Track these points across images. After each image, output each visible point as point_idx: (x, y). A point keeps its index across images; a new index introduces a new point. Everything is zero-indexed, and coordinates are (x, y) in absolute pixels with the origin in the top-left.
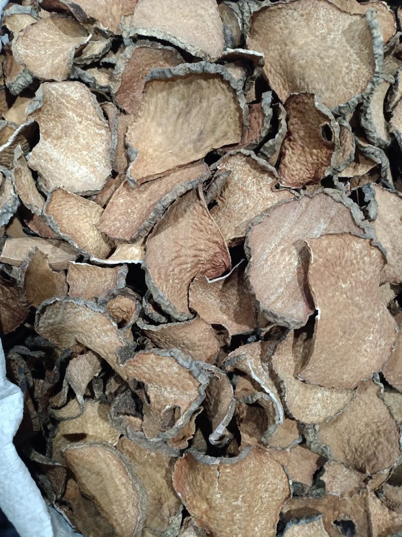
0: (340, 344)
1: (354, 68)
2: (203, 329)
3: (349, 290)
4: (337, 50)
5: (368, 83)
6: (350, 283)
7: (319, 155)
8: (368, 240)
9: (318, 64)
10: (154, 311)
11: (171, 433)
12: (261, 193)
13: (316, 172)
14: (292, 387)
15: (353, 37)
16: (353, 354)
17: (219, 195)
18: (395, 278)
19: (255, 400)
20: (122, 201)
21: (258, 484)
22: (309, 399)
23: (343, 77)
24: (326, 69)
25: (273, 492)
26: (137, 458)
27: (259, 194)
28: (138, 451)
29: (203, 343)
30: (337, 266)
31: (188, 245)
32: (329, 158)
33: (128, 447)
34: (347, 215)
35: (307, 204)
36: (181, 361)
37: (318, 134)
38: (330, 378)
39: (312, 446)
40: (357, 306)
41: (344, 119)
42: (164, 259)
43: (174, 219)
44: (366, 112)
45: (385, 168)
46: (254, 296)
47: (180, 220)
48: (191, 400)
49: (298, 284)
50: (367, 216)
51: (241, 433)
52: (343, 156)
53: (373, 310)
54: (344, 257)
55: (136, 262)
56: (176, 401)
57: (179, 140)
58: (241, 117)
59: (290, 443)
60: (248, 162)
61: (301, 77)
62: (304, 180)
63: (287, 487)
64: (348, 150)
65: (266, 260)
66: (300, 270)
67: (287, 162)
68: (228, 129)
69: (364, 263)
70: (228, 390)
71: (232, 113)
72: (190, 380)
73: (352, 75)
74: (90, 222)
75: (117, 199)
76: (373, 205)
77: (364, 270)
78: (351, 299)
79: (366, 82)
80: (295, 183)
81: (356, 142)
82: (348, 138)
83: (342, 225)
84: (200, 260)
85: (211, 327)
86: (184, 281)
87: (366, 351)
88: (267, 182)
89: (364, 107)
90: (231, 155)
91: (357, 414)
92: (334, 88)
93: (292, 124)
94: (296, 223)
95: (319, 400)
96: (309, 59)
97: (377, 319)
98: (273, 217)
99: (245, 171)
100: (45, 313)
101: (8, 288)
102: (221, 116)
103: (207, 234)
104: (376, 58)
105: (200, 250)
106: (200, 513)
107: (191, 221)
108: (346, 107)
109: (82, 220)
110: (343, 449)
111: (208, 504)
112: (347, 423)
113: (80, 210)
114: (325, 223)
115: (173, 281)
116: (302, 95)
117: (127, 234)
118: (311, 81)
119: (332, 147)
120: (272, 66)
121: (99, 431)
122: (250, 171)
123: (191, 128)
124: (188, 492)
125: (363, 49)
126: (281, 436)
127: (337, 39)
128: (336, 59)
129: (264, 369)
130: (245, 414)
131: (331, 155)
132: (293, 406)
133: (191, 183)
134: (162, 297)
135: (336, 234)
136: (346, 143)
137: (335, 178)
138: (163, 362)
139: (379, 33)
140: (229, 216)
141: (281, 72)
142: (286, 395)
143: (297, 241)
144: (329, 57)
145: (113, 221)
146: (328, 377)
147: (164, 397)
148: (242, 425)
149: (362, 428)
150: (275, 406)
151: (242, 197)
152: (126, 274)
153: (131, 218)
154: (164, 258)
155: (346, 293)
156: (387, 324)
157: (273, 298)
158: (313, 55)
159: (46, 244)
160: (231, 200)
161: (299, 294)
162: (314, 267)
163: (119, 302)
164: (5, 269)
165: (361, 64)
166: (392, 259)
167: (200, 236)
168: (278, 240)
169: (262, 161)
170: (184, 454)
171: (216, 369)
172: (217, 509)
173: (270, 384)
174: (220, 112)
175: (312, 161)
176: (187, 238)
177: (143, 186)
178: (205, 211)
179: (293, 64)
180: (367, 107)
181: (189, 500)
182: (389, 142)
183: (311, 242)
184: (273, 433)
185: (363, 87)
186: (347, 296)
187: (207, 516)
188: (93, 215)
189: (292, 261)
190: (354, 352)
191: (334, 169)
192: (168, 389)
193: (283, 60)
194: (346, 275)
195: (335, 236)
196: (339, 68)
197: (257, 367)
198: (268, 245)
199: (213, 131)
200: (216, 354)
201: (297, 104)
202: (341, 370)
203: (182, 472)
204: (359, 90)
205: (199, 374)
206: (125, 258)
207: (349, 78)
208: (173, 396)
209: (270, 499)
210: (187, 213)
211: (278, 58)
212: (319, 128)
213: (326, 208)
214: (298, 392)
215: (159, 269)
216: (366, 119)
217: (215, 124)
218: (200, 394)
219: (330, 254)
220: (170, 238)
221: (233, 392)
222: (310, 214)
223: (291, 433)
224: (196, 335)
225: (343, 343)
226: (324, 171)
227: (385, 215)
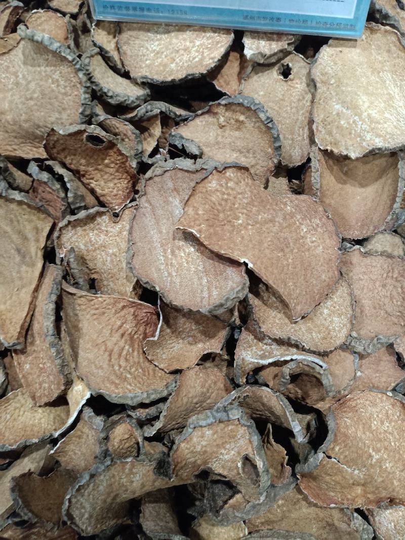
0: (290, 261)
1: (57, 77)
2: (194, 376)
3: (247, 219)
4: (33, 80)
5: (77, 75)
6: (242, 214)
7: (113, 160)
8: (214, 172)
9: (33, 105)
10: (147, 410)
11: (265, 480)
12: (111, 234)
13: (127, 172)
14: (301, 333)
15: (33, 59)
16: (307, 256)
17: (88, 271)
18: (268, 170)
19: (288, 377)
20: (28, 366)
21: (370, 426)
22: (323, 325)
23: (59, 92)
24: (42, 101)
25: (388, 417)
26: (275, 519)
27: (111, 236)
28: (269, 515)
29: (207, 385)
30: (218, 215)
31: (107, 335)
32: (120, 153)
33: (259, 521)
34: (180, 174)
35: (148, 201)
36: (203, 423)
37: (92, 149)
38: (316, 292)
39: (369, 351)
40: (266, 222)
41: (97, 115)
42: (102, 369)
43: (76, 331)
44: (105, 93)
45: (167, 109)
46: (191, 311)
47: (80, 325)
48: (247, 438)
49: (211, 261)
50: (194, 157)
51: (315, 407)
52: (130, 140)
53: (281, 210)
54: (214, 204)
55: (88, 396)
56: (239, 453)
57: (11, 275)
58: (29, 206)
59: (353, 369)
60: (74, 227)
61: (36, 127)
62: (127, 188)
63: (392, 400)
64: (127, 131)
65: (170, 274)
66: (200, 250)
67: (101, 191)
68: (33, 224)
69: (232, 189)
70: (265, 393)
71: (20, 211)
72: (228, 425)
73: (62, 83)
74: (27, 409)
75: (23, 369)
76: (187, 145)
77: (239, 194)
78: (257, 223)
79: (75, 75)
80: (125, 197)
81: (126, 120)
82: (116, 124)
83: (186, 184)
84: (130, 334)
85: (198, 367)
86: (139, 362)
87: (313, 242)
88: (105, 222)
89: (99, 91)
90: (59, 237)
91: (368, 288)
92: (63, 107)
93: (70, 164)
94: (158, 223)
95: (330, 315)
96: (25, 110)
97: (291, 211)
98: (137, 240)
99: (81, 235)
100: (75, 516)
101: (36, 528)
102: (16, 223)
103: (110, 311)
104: (60, 52)
105: (120, 327)
106: (362, 498)
107: (88, 317)
108: (85, 108)
109: (19, 416)
110: (391, 323)
111: (358, 485)
112: (370, 302)
113: (8, 411)
114: (175, 197)
115: (130, 373)
116: (48, 138)
117: (58, 384)
118: (45, 121)
119: (112, 145)
120: (10, 145)
121: (226, 536)
122: (85, 230)
123: (7, 257)
124: (335, 496)
125: (47, 57)
126: (341, 372)
127: (26, 73)
128: (40, 86)
129: (270, 345)
130: (299, 391)
131: (119, 150)
132: (319, 344)
133: (51, 293)
134: (135, 397)
135: (190, 196)
136: (120, 129)
137: (146, 159)
138: (195, 439)
139: (41, 35)
140: (112, 277)
141: (21, 140)
142: (303, 344)
143: (174, 235)
144: (34, 92)
145: (40, 388)
146: (314, 292)
147: (228, 461)
148: (308, 401)
149: (384, 292)
150: (306, 363)
151: (103, 254)
152: (93, 413)
153: (48, 369)
154: (101, 367)
155: (248, 224)
156: (304, 205)
157: (206, 294)
158: (24, 104)
159: (22, 462)
160: (99, 265)
161: (221, 266)
162: (204, 237)
163: (116, 437)
164: (15, 519)
165: (58, 68)
166: (249, 160)
167: (108, 318)
168: (160, 251)
169: (82, 214)
170: (298, 476)
171: (237, 392)
172: (368, 481)
173: (285, 351)
174: (12, 221)
175: (115, 170)
176: (100, 332)
177: (29, 337)
178: (88, 297)
179: (20, 126)
180: (101, 89)
181: (343, 500)
182: (148, 91)
183: (181, 223)
184: (329, 382)
185: (79, 81)
186: (252, 225)
187: (369, 493)
188: (23, 401)
189: (187, 251)
190: (307, 253)
191: (136, 155)
192: (223, 451)
193: (12, 133)
194: (231, 213)
195: (192, 198)
196: (50, 89)
197: (263, 350)
198: (158, 263)
199: (25, 238)
200: (225, 380)
201: (55, 148)
202: (315, 277)
203: (314, 489)
204: (79, 86)
205: (228, 415)
206: (78, 404)
207: (63, 87)
208: (233, 452)
209: (393, 424)
210: (79, 315)
211: (6, 135)
212: (86, 145)
213: (162, 187)
214: (309, 330)
215: (108, 380)
216: (111, 97)
217: (19, 232)
218: (248, 427)
219: (204, 214)
220: (89, 349)
221: (269, 390)
222: (158, 205)
223: (344, 361)
224: (195, 387)
225: (291, 257)
226: (130, 166)
227: (207, 139)
